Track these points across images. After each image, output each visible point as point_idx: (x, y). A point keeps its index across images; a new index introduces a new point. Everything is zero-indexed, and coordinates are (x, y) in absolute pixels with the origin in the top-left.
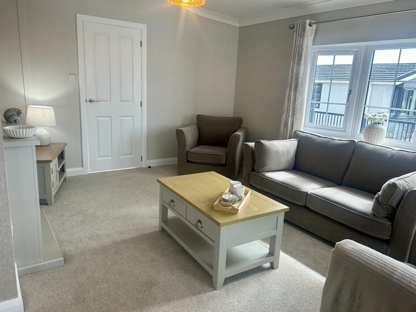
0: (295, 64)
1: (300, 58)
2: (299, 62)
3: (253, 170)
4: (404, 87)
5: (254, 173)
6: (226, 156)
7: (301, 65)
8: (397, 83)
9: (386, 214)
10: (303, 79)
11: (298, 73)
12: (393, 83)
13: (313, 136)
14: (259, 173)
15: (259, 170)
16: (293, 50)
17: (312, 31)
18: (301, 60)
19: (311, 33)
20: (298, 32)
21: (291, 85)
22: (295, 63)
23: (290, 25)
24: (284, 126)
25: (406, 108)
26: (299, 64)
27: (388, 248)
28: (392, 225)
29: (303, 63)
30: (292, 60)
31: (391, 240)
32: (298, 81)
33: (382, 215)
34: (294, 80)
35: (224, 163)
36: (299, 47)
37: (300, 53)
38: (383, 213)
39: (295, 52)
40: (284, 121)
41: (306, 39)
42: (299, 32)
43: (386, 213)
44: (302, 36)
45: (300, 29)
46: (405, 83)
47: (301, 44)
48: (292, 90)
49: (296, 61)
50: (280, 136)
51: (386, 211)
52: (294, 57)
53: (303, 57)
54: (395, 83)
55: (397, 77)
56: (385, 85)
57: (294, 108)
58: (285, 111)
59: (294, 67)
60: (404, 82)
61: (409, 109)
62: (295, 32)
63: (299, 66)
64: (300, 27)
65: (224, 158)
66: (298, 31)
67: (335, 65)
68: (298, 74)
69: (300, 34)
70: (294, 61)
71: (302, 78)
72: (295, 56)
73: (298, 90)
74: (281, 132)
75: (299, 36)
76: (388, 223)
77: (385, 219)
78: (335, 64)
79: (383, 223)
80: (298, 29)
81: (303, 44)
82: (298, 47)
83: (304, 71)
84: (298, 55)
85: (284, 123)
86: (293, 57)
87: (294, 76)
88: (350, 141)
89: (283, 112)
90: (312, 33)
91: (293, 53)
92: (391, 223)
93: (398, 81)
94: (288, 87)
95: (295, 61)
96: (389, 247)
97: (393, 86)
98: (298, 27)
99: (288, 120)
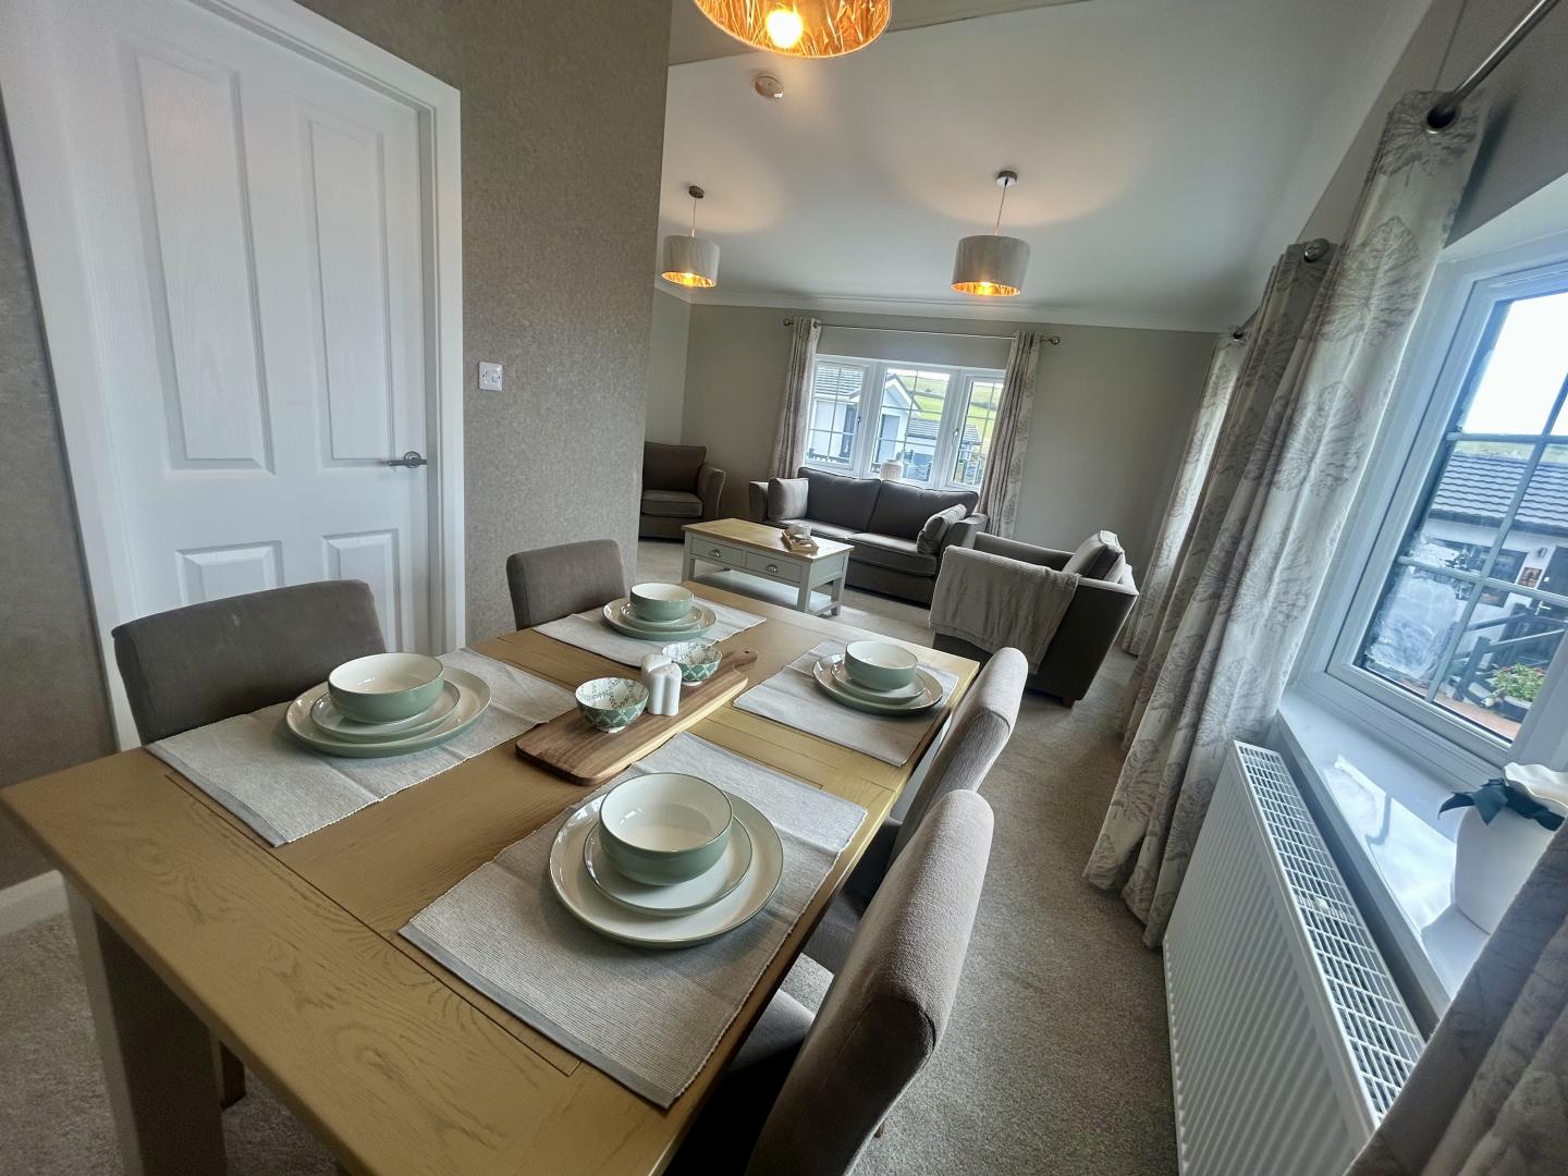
1: (802, 368)
6: (703, 504)
7: (804, 379)
11: (799, 389)
16: (792, 356)
17: (816, 334)
18: (803, 372)
19: (815, 337)
21: (790, 405)
23: (785, 320)
24: (779, 462)
26: (801, 377)
29: (807, 376)
30: (789, 369)
33: (929, 552)
34: (794, 399)
35: (700, 514)
36: (800, 353)
37: (802, 361)
39: (795, 359)
40: (779, 455)
41: (810, 343)
43: (932, 549)
44: (804, 339)
45: (802, 329)
47: (803, 350)
48: (790, 412)
49: (796, 373)
53: (807, 368)
57: (794, 436)
62: (794, 332)
65: (701, 507)
66: (799, 331)
69: (801, 335)
70: (793, 372)
71: (805, 396)
72: (795, 365)
74: (776, 465)
75: (801, 339)
81: (807, 351)
83: (807, 388)
84: (798, 364)
86: (792, 367)
87: (794, 393)
91: (792, 361)
94: (784, 407)
98: (800, 325)
99: (786, 453)
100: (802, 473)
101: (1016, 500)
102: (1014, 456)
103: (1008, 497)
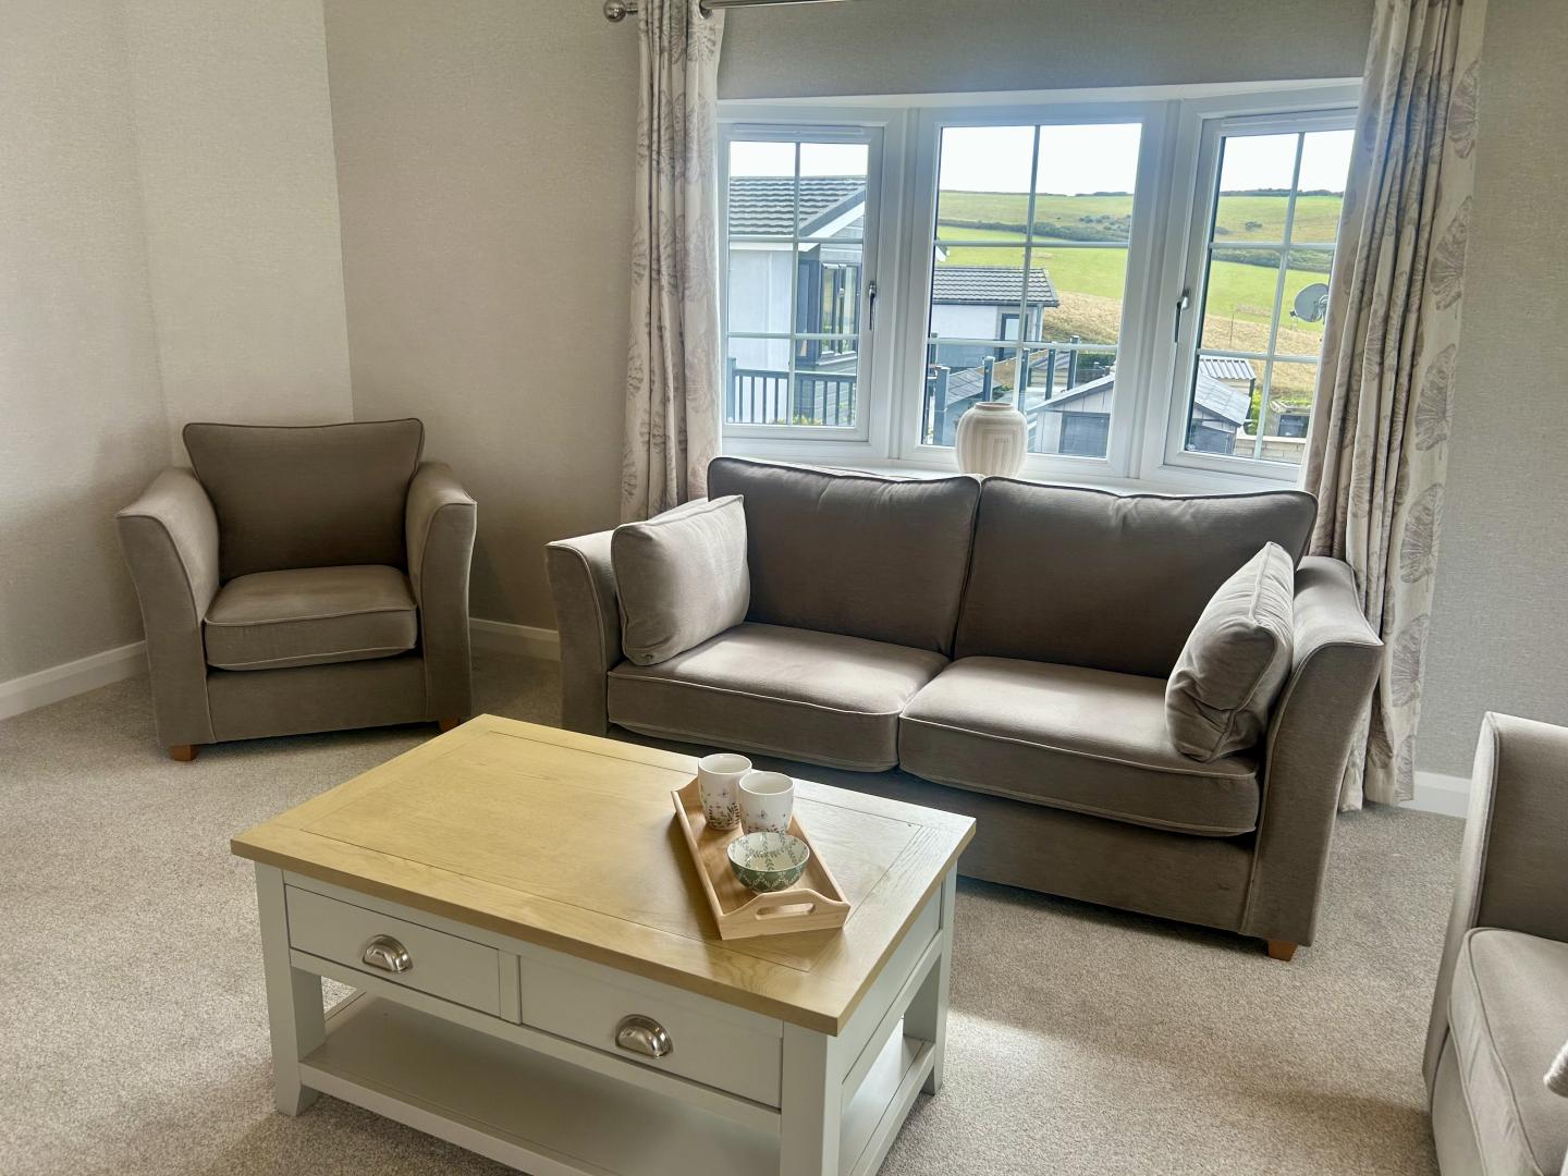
0: (663, 177)
1: (679, 148)
2: (678, 170)
3: (619, 659)
4: (822, 257)
5: (621, 672)
6: (418, 610)
7: (689, 183)
8: (804, 247)
9: (1232, 742)
10: (703, 242)
11: (678, 214)
12: (790, 247)
13: (799, 476)
14: (649, 670)
15: (652, 657)
16: (645, 113)
17: (712, 37)
18: (685, 160)
19: (709, 44)
20: (657, 36)
21: (655, 266)
22: (659, 172)
23: (607, 3)
24: (643, 442)
25: (833, 331)
26: (680, 177)
27: (1251, 865)
28: (1260, 778)
29: (698, 173)
30: (642, 156)
31: (1260, 832)
32: (686, 252)
33: (1220, 753)
34: (666, 247)
35: (411, 645)
36: (670, 102)
37: (678, 127)
38: (1221, 742)
39: (655, 122)
40: (643, 424)
41: (694, 67)
42: (660, 38)
43: (1231, 739)
44: (676, 56)
45: (666, 22)
46: (822, 245)
47: (677, 91)
48: (660, 289)
49: (663, 165)
50: (635, 486)
51: (1231, 735)
52: (655, 147)
53: (694, 146)
54: (796, 246)
55: (802, 225)
56: (768, 252)
57: (681, 363)
58: (641, 380)
59: (659, 188)
60: (821, 242)
61: (841, 332)
62: (643, 37)
63: (678, 184)
64: (666, 16)
65: (410, 621)
66: (657, 31)
67: (802, 180)
68: (679, 221)
69: (666, 43)
70: (654, 163)
71: (699, 236)
72: (659, 142)
73: (690, 288)
74: (633, 469)
75: (666, 55)
76: (1247, 776)
77: (1230, 765)
78: (802, 174)
79: (1232, 781)
80: (656, 24)
81: (689, 91)
82: (664, 101)
83: (702, 210)
84: (667, 137)
85: (646, 430)
86: (650, 147)
87: (664, 229)
88: (957, 482)
89: (635, 382)
90: (714, 43)
91: (646, 127)
92: (1253, 774)
93: (804, 238)
94: (641, 276)
95: (658, 163)
96: (1255, 860)
97: (791, 256)
98: (657, 12)
99: (664, 417)
100: (723, 480)
101: (1438, 504)
102: (1424, 361)
103: (1409, 499)
